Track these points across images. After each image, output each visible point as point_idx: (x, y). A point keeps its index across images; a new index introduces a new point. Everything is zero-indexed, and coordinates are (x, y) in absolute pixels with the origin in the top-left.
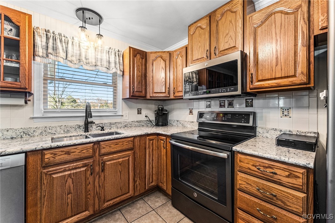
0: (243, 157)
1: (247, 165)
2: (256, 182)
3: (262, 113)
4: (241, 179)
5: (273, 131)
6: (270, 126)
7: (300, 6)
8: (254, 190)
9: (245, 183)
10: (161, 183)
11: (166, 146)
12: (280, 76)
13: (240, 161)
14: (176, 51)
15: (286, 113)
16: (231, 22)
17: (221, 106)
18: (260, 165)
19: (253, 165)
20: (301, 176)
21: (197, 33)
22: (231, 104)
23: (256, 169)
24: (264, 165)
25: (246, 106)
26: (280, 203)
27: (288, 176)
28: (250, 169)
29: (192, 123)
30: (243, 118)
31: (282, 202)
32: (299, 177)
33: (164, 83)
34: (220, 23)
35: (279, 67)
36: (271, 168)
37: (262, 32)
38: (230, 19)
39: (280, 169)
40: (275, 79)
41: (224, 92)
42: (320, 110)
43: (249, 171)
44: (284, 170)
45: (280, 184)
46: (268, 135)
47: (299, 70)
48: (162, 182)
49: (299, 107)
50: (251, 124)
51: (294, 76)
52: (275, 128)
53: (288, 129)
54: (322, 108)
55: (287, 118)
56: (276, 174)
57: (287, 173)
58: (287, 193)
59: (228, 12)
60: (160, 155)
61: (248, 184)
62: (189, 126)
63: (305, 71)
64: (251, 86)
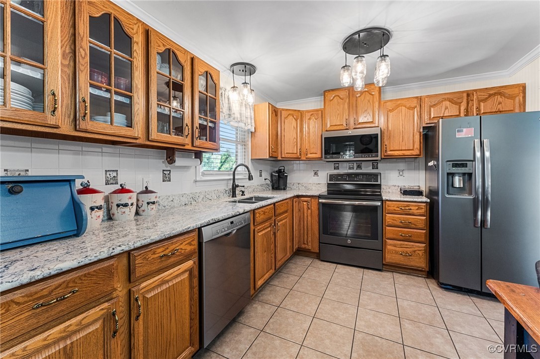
0: (390, 203)
1: (393, 208)
2: (399, 217)
3: (385, 173)
4: (389, 218)
5: (393, 187)
6: (391, 183)
7: (416, 107)
8: (398, 223)
9: (392, 220)
10: (305, 244)
11: (311, 207)
12: (404, 149)
13: (388, 206)
14: (308, 111)
15: (401, 174)
16: (369, 101)
17: (350, 168)
18: (402, 206)
19: (397, 207)
20: (424, 207)
21: (336, 101)
22: (359, 167)
23: (399, 209)
24: (404, 205)
25: (373, 168)
26: (413, 226)
27: (417, 209)
28: (395, 210)
29: (319, 185)
30: (373, 178)
31: (415, 225)
32: (423, 208)
33: (296, 143)
34: (359, 99)
35: (404, 143)
36: (408, 206)
37: (393, 116)
38: (368, 98)
39: (413, 206)
40: (401, 150)
41: (367, 157)
42: (420, 171)
43: (394, 211)
44: (415, 206)
45: (413, 215)
46: (390, 191)
47: (415, 147)
48: (306, 242)
49: (409, 169)
50: (379, 183)
51: (413, 150)
52: (394, 185)
53: (403, 185)
54: (422, 170)
55: (402, 177)
56: (411, 209)
57: (417, 208)
58: (417, 219)
59: (367, 93)
60: (302, 216)
61: (394, 220)
62: (314, 188)
63: (418, 147)
64: (385, 154)
